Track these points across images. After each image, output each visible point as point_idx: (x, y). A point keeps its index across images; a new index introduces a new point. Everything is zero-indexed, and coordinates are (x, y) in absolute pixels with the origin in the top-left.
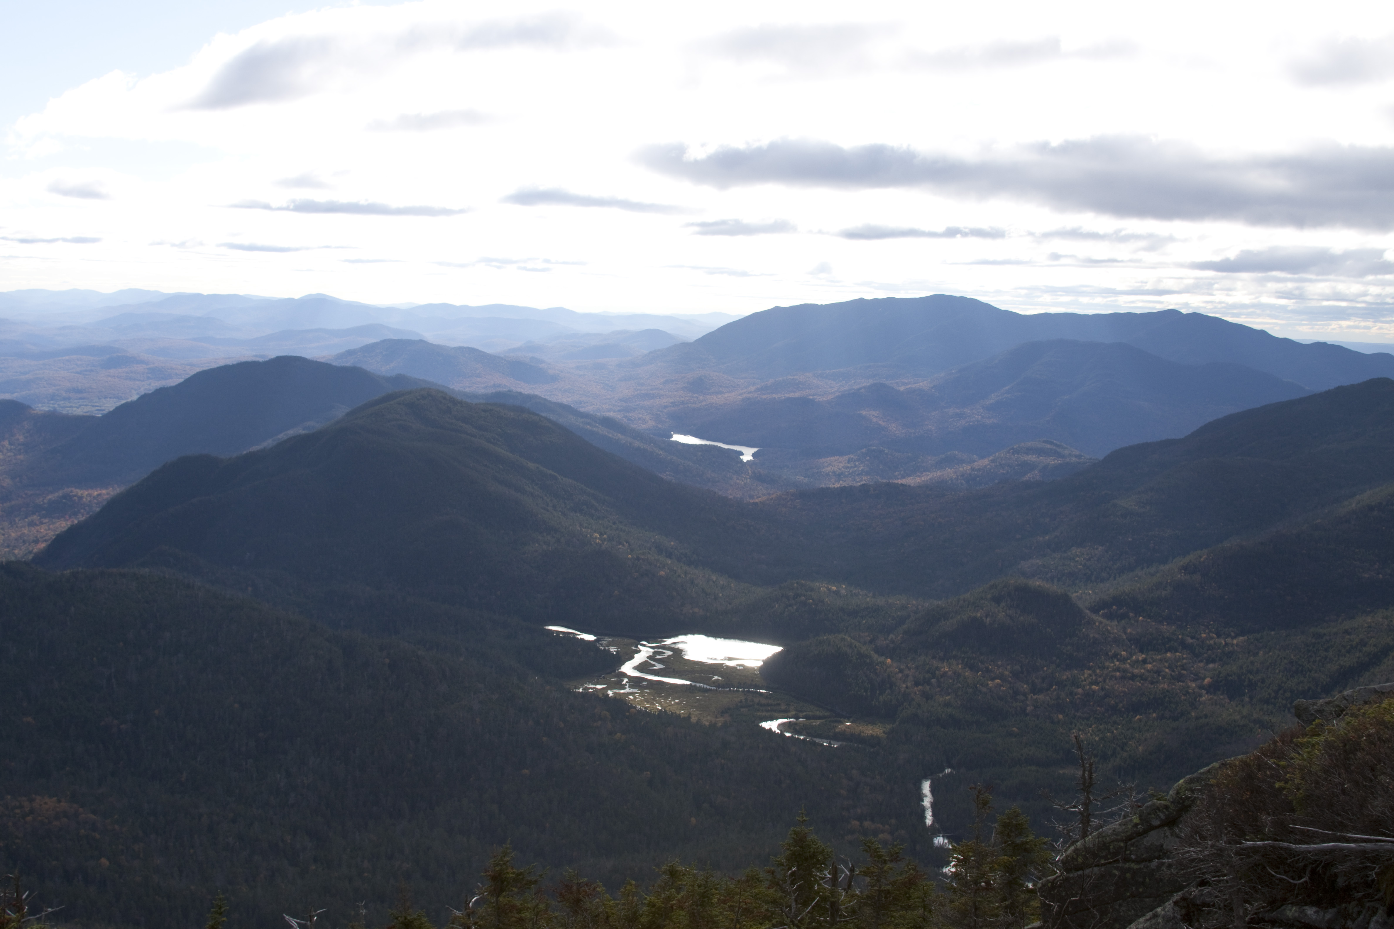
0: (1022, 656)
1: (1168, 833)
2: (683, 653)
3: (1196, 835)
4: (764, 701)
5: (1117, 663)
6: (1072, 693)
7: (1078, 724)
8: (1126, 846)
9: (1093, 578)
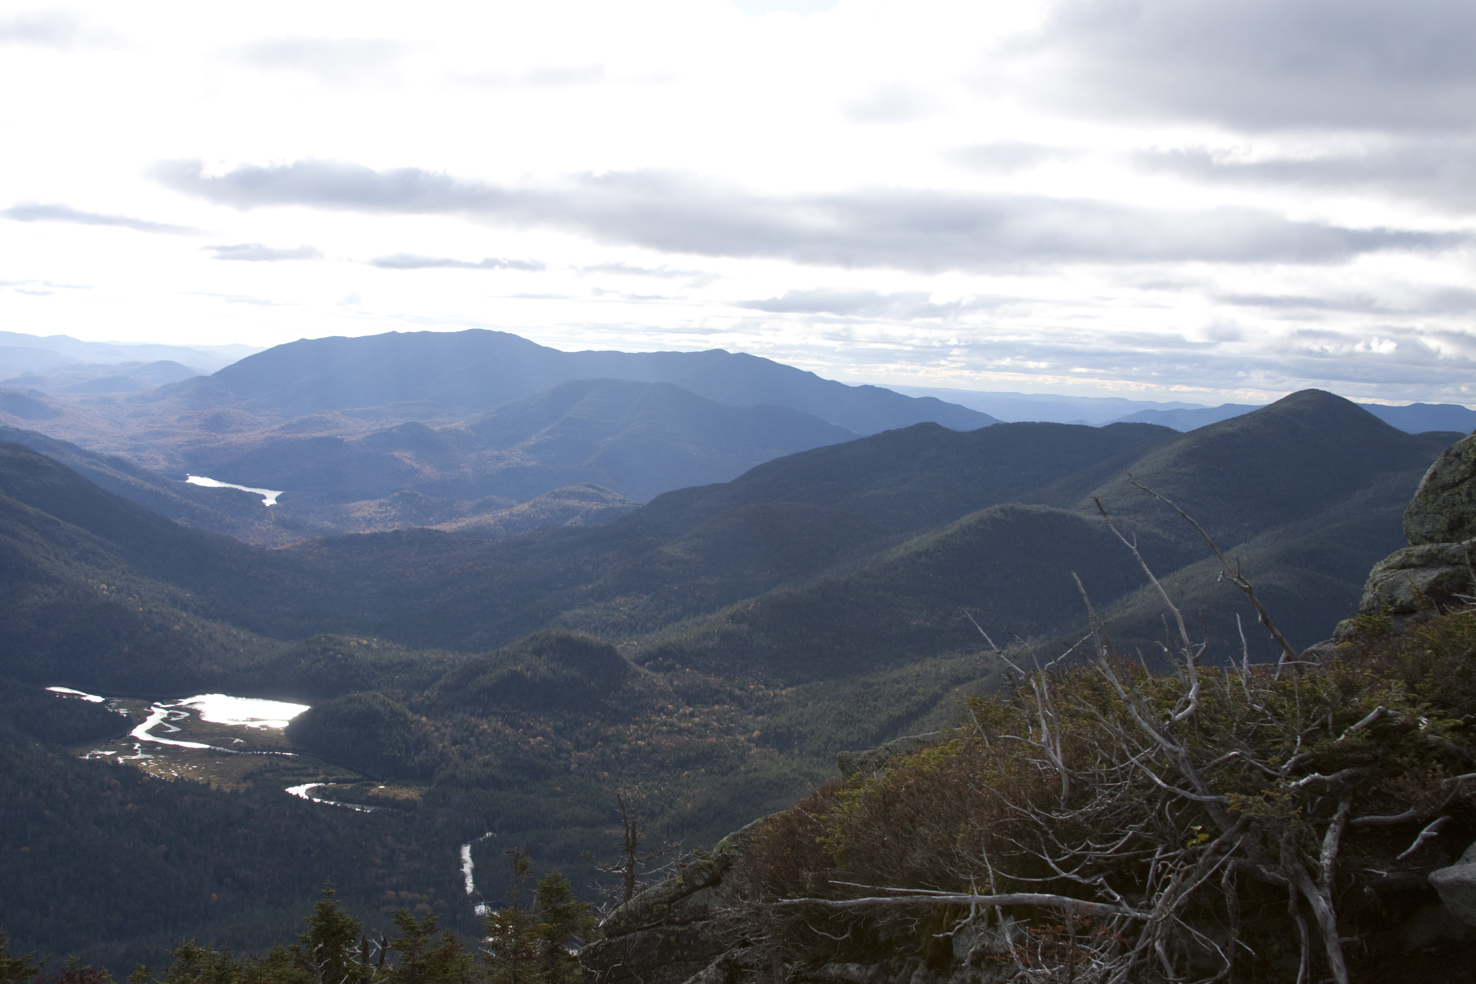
0: (565, 711)
1: (712, 893)
2: (201, 714)
3: (737, 894)
4: (289, 765)
5: (664, 717)
6: (617, 750)
7: (624, 782)
8: (670, 908)
9: (638, 628)
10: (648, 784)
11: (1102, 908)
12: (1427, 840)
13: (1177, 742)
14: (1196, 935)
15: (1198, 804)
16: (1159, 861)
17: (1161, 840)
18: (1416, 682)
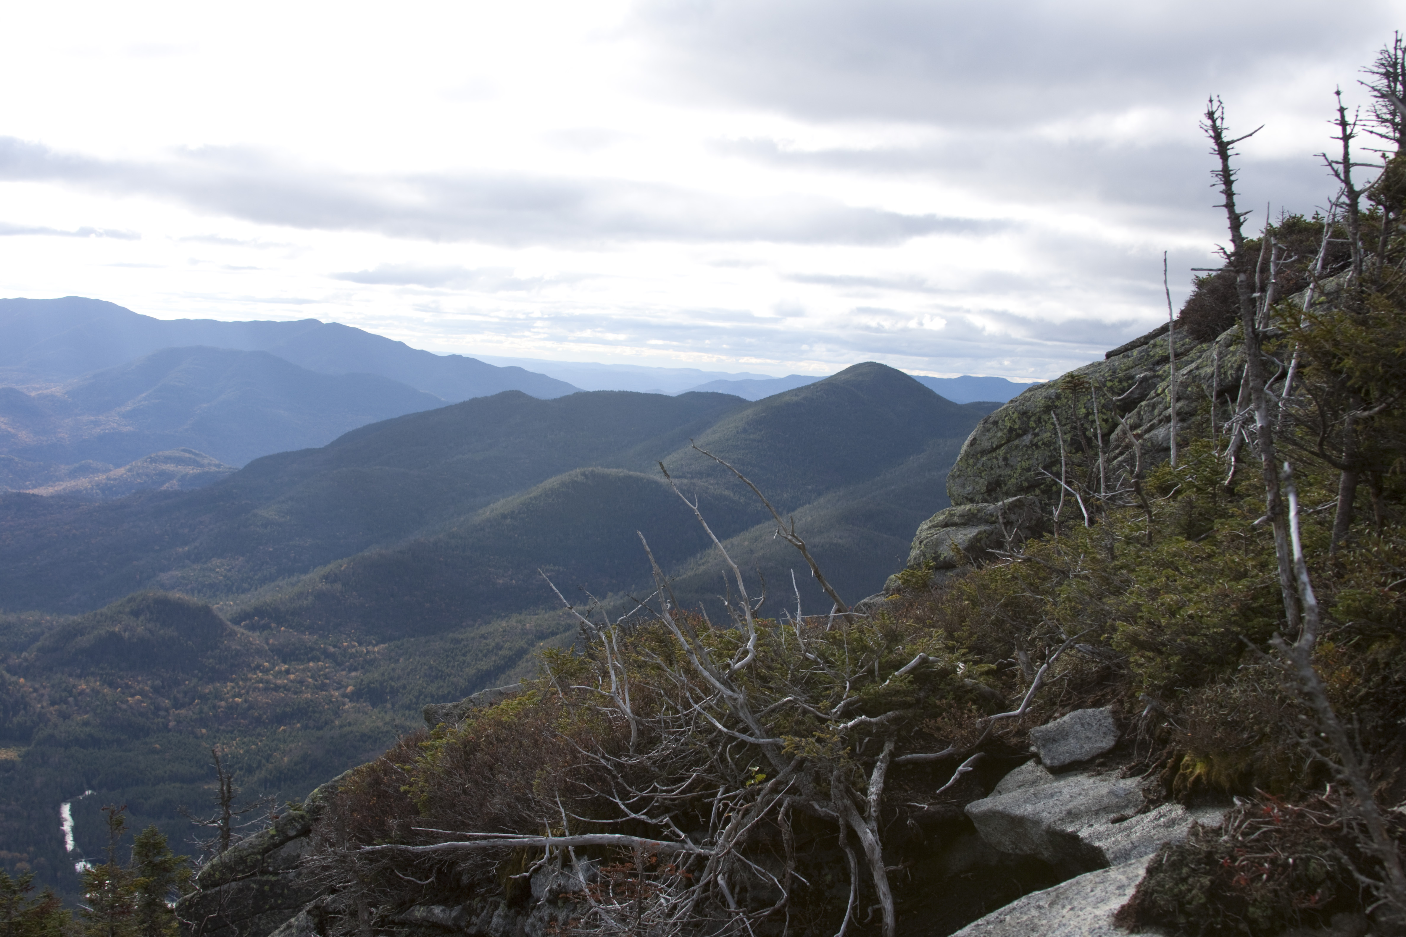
0: (163, 670)
1: (304, 843)
3: (324, 842)
5: (260, 674)
6: (214, 707)
7: (222, 738)
8: (263, 859)
9: (234, 588)
10: (245, 740)
11: (668, 846)
12: (963, 774)
13: (736, 689)
14: (756, 869)
15: (757, 746)
16: (720, 800)
17: (723, 781)
18: (955, 631)
